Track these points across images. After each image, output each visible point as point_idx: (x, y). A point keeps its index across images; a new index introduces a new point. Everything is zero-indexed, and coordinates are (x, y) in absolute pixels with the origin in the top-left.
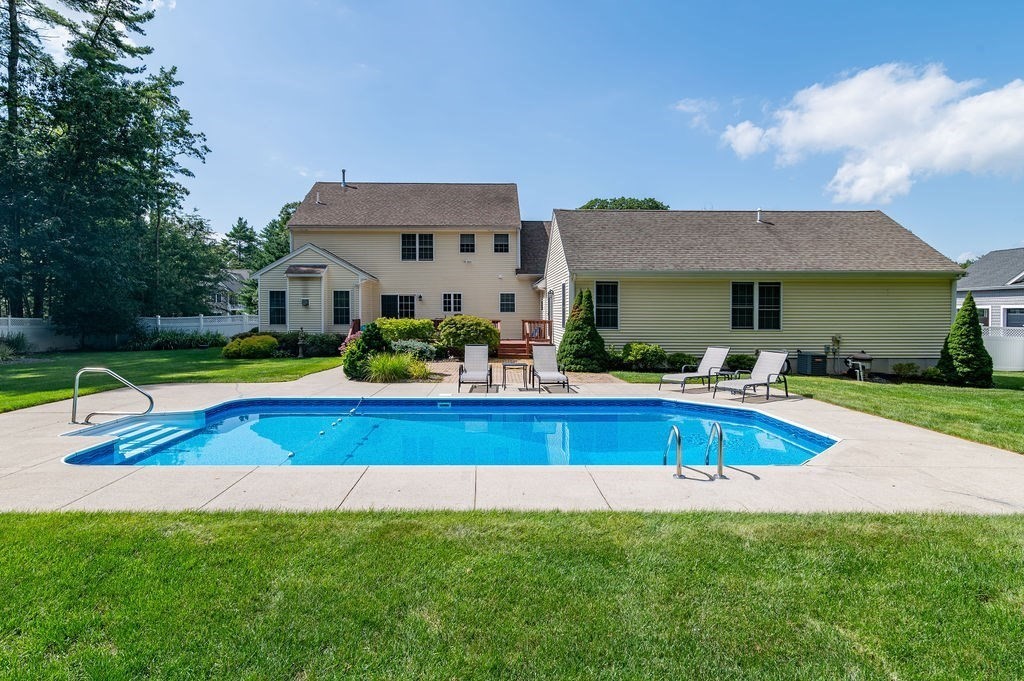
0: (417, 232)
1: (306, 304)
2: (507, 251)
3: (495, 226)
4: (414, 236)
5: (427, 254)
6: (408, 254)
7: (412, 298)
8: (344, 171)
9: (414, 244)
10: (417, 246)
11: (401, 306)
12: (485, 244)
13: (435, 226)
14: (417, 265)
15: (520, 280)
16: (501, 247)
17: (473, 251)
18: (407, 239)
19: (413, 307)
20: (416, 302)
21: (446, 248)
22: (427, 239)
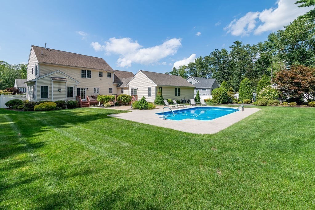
0: (86, 69)
1: (59, 91)
2: (110, 77)
3: (108, 71)
4: (85, 71)
5: (89, 76)
6: (83, 76)
7: (85, 89)
8: (46, 44)
9: (85, 73)
10: (86, 74)
11: (81, 91)
12: (105, 75)
13: (92, 68)
14: (86, 80)
15: (114, 85)
16: (109, 76)
17: (102, 76)
18: (83, 71)
19: (85, 92)
20: (86, 90)
21: (95, 75)
22: (89, 72)
